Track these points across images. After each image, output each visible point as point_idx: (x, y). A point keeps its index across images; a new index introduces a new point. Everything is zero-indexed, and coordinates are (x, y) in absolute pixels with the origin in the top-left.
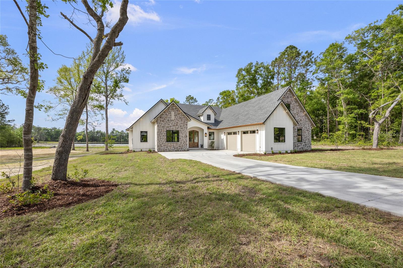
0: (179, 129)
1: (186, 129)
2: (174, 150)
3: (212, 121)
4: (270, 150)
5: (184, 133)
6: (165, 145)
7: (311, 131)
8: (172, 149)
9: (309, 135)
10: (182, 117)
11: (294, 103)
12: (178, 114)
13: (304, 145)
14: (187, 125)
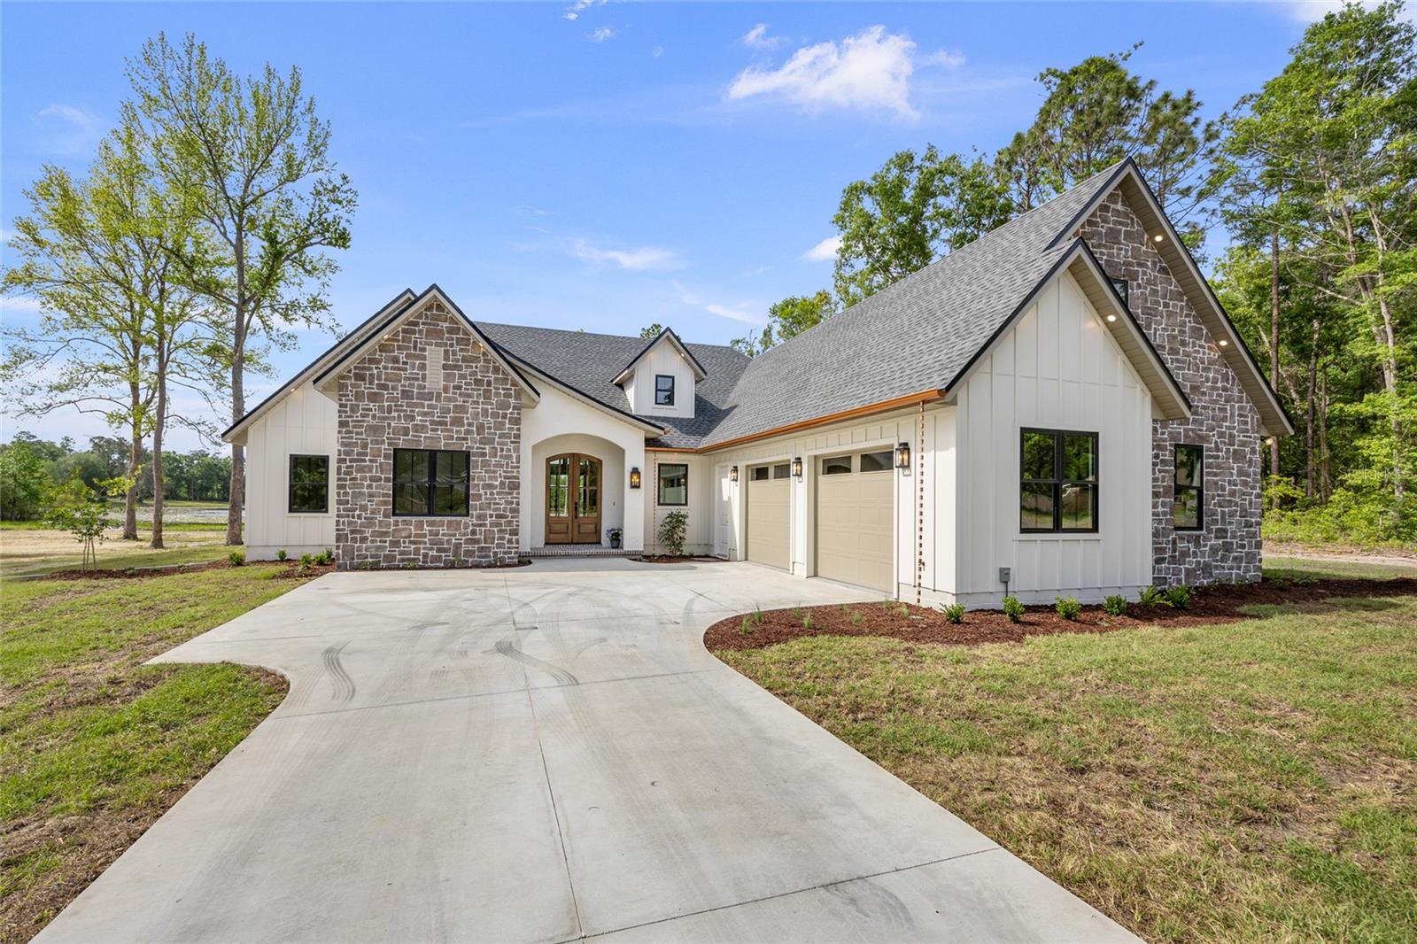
0: (471, 444)
1: (511, 446)
2: (438, 559)
3: (684, 407)
4: (992, 584)
5: (499, 465)
6: (386, 534)
7: (1257, 458)
8: (425, 556)
9: (1245, 484)
10: (492, 377)
11: (1152, 274)
12: (464, 360)
13: (1214, 550)
14: (517, 421)
